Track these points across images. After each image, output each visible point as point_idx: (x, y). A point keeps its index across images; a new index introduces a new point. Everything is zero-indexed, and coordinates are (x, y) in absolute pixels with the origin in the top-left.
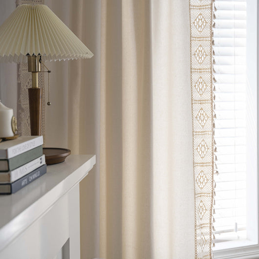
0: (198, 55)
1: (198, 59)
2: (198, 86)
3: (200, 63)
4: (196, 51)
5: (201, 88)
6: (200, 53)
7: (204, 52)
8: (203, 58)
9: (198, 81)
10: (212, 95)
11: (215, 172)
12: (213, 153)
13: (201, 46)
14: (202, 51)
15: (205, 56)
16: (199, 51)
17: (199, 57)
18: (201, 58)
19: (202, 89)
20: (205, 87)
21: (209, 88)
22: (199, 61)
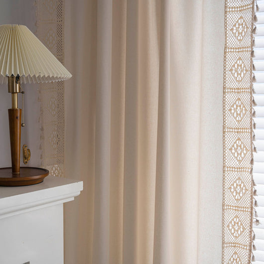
0: (236, 71)
1: (236, 75)
2: (235, 110)
3: (239, 81)
4: (234, 66)
5: (239, 112)
6: (239, 68)
7: (244, 66)
8: (242, 74)
9: (235, 103)
10: (251, 122)
11: (254, 220)
12: (252, 196)
13: (240, 59)
14: (241, 65)
15: (245, 72)
16: (238, 65)
17: (238, 74)
18: (240, 74)
19: (240, 115)
20: (244, 112)
21: (248, 112)
22: (238, 79)
